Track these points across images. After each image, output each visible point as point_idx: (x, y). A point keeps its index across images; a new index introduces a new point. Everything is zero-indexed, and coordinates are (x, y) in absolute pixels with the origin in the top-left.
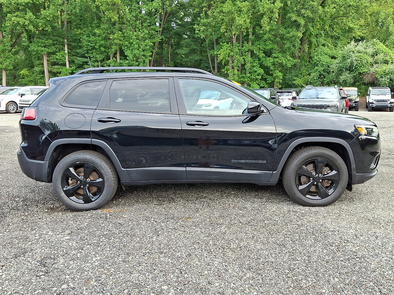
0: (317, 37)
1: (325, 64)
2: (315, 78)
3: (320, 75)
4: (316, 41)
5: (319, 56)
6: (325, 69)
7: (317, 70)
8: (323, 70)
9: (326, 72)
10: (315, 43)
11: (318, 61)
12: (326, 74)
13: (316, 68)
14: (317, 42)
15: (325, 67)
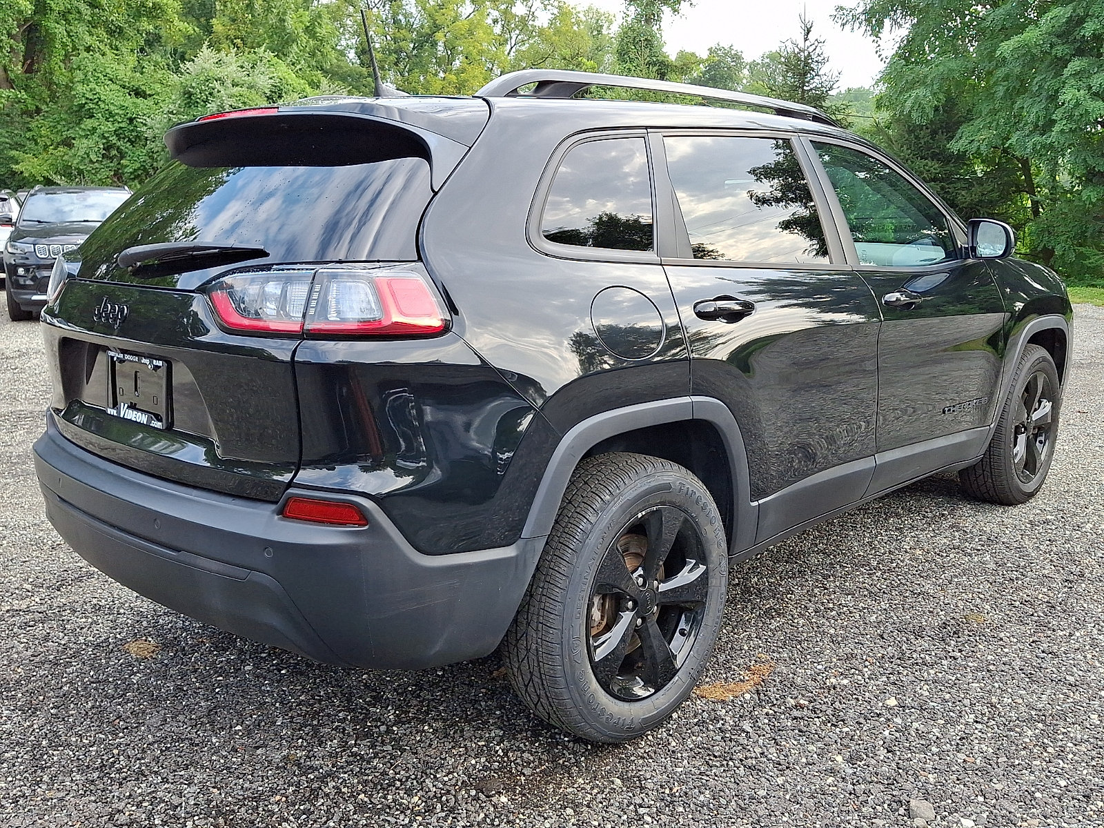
0: (68, 22)
1: (116, 111)
2: (93, 157)
3: (108, 148)
4: (65, 33)
5: (92, 85)
6: (121, 128)
7: (94, 129)
8: (115, 131)
9: (124, 138)
10: (64, 40)
11: (91, 100)
12: (124, 145)
13: (89, 123)
14: (69, 36)
15: (119, 122)
